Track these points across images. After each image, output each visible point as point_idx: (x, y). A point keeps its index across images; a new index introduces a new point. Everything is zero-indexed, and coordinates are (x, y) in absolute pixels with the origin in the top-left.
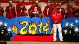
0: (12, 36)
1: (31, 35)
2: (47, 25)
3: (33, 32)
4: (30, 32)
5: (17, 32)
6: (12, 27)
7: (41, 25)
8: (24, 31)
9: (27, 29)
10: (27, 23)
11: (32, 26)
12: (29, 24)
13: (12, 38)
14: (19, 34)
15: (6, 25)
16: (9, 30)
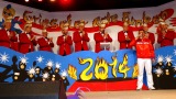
0: (68, 83)
1: (100, 80)
2: (125, 63)
3: (103, 76)
4: (98, 76)
5: (76, 78)
6: (67, 69)
7: (115, 63)
8: (88, 74)
9: (92, 71)
10: (91, 61)
11: (101, 65)
12: (96, 62)
13: (68, 87)
14: (80, 80)
15: (58, 66)
16: (64, 74)
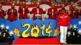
0: (14, 39)
1: (34, 37)
2: (50, 27)
3: (36, 35)
4: (33, 35)
5: (19, 35)
6: (13, 30)
7: (43, 27)
8: (26, 33)
9: (29, 32)
10: (29, 25)
11: (35, 28)
12: (32, 26)
13: (14, 41)
14: (21, 37)
15: (7, 28)
16: (11, 33)
